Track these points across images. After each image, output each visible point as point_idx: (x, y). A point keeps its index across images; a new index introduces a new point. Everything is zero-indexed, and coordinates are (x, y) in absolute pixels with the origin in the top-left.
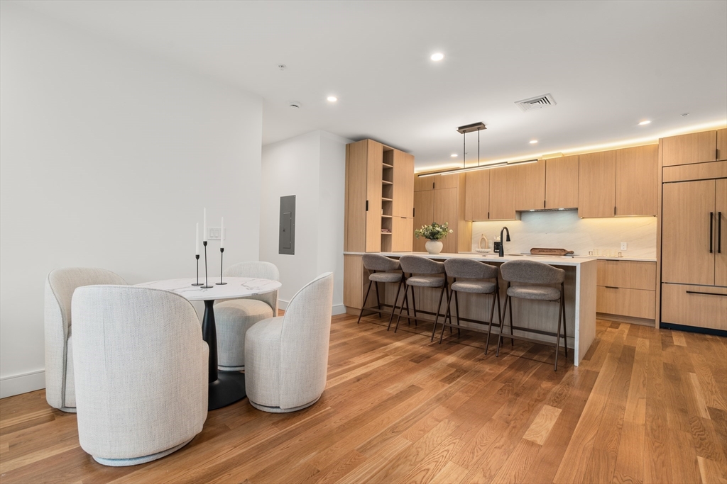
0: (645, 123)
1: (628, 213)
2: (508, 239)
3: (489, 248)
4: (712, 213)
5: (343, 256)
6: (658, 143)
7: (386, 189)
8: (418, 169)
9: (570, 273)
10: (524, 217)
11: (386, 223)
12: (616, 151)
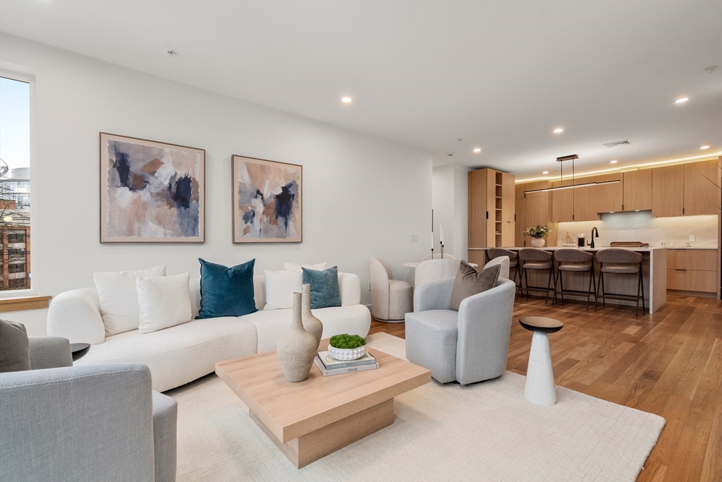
1: (695, 212)
2: (597, 236)
3: (573, 243)
5: (467, 252)
6: (718, 159)
7: (498, 202)
8: (518, 181)
9: (646, 257)
10: (603, 217)
11: (498, 227)
12: (684, 165)
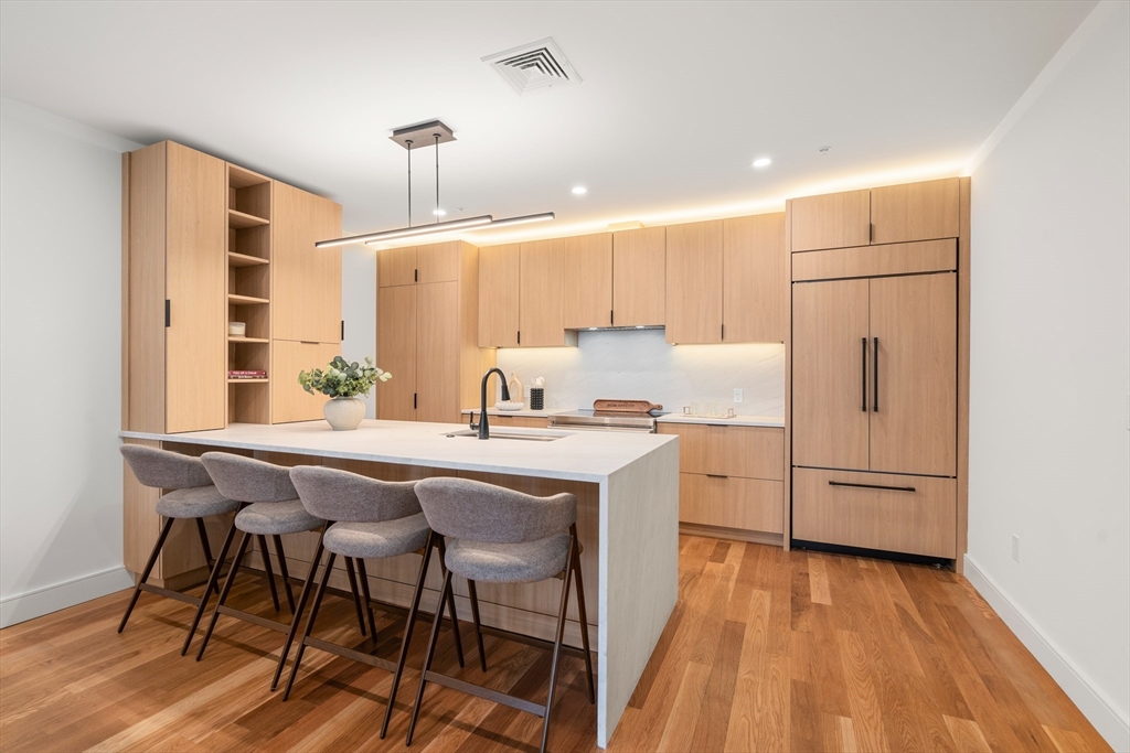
0: (762, 163)
1: (741, 336)
3: (523, 399)
4: (864, 339)
6: (784, 210)
7: (246, 276)
10: (584, 340)
11: (244, 356)
12: (723, 221)
